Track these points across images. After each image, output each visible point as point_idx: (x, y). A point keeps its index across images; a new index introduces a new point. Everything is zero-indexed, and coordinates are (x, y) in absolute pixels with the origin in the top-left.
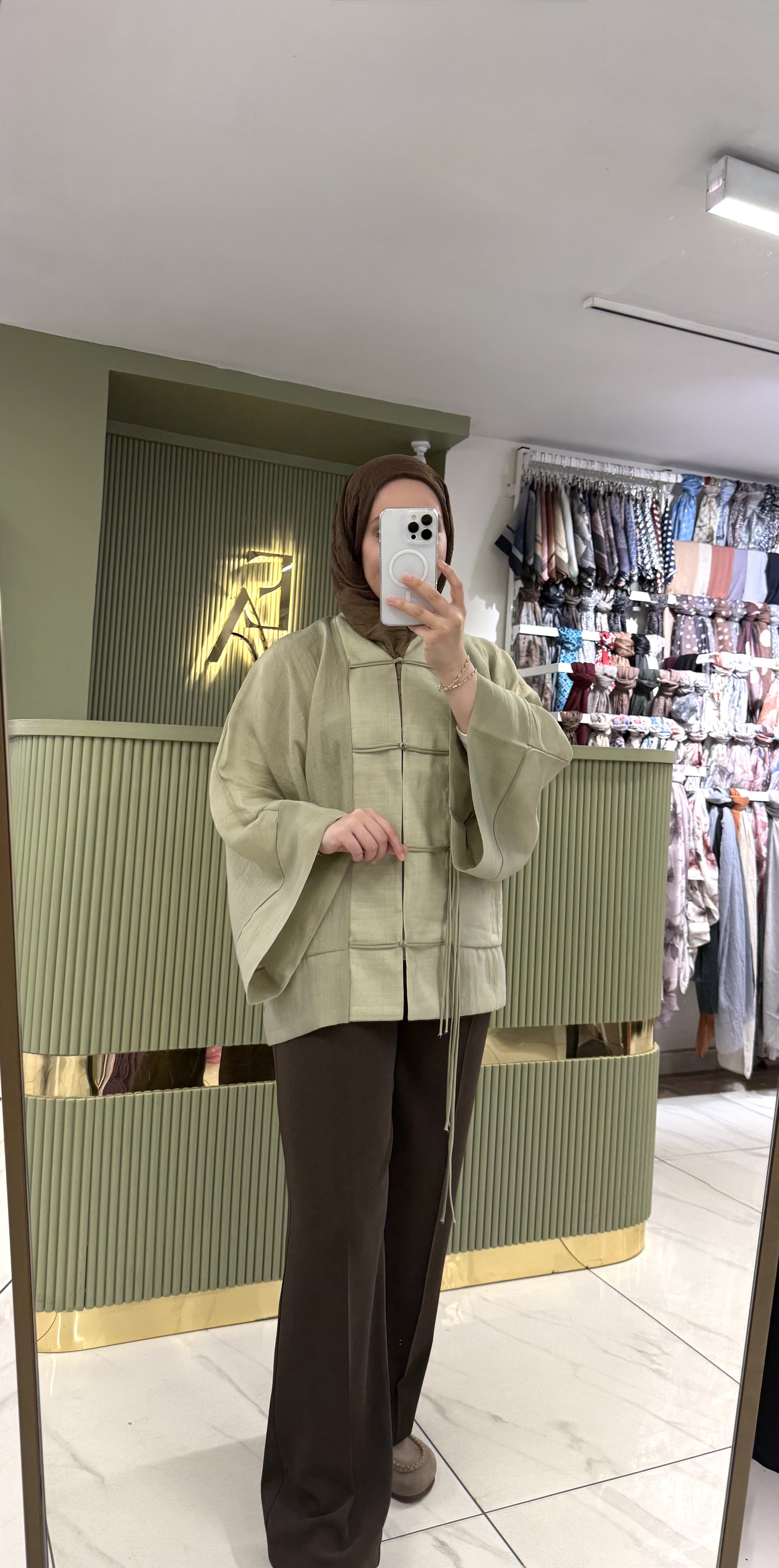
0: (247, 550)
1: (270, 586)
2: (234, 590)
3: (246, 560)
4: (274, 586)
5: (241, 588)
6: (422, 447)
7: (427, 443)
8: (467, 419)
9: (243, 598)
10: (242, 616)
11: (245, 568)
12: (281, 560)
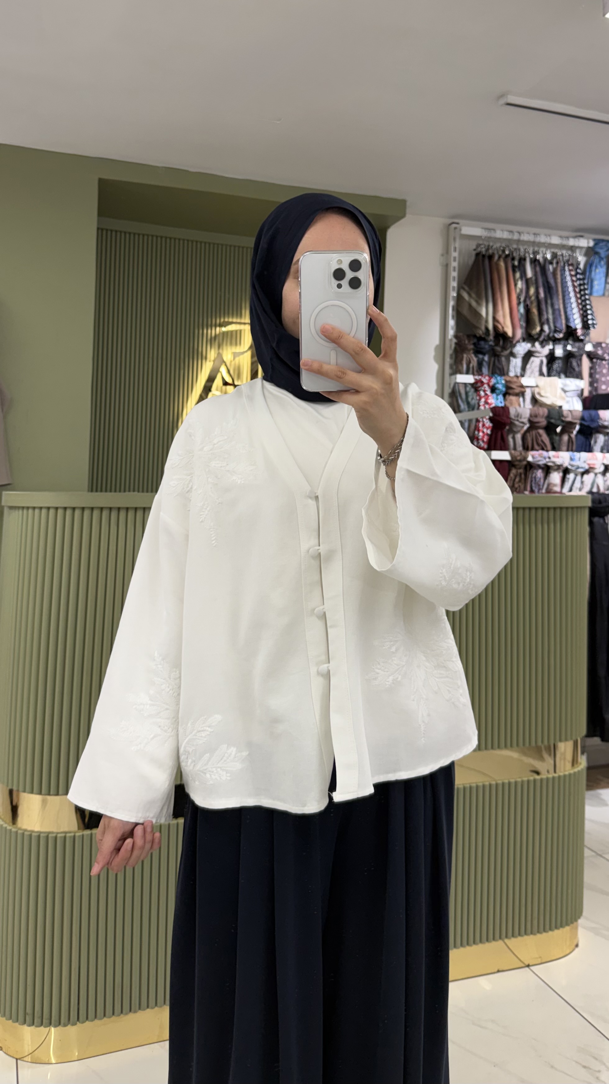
0: (222, 320)
1: (242, 351)
2: (212, 356)
3: (221, 328)
4: (246, 349)
5: (217, 352)
8: (403, 202)
9: (219, 362)
10: (219, 376)
11: (221, 336)
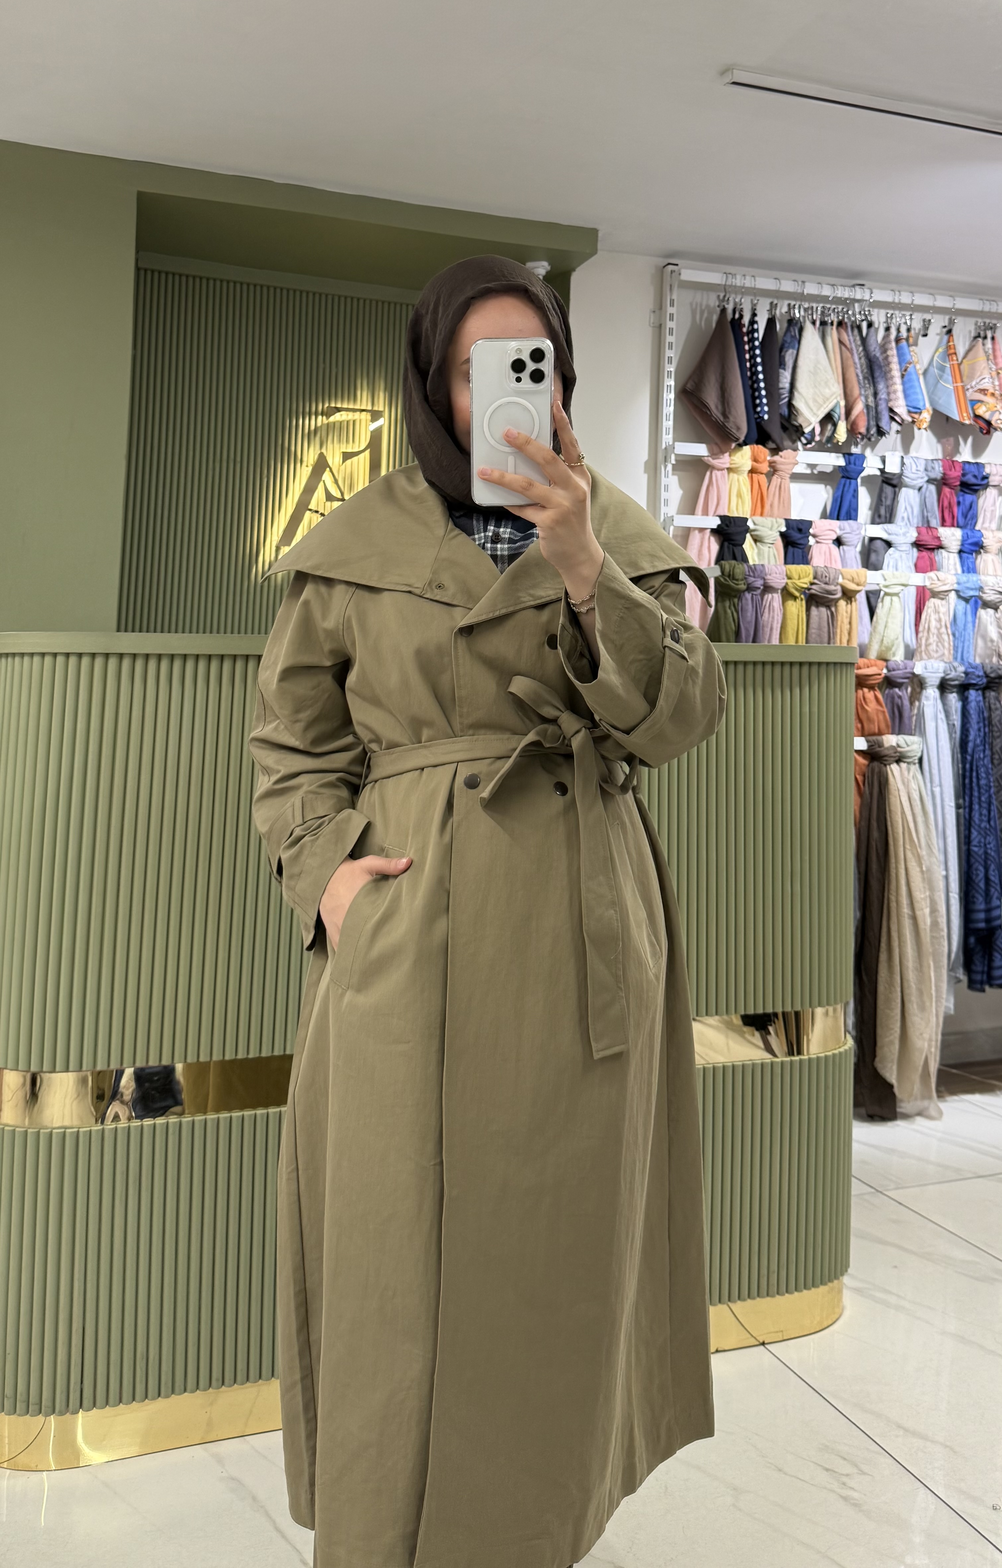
0: (327, 405)
1: (356, 450)
2: (311, 456)
3: (324, 417)
4: (362, 448)
5: (318, 452)
6: (541, 268)
7: (545, 264)
8: (594, 232)
9: (321, 465)
10: (321, 487)
11: (325, 429)
12: (369, 417)
